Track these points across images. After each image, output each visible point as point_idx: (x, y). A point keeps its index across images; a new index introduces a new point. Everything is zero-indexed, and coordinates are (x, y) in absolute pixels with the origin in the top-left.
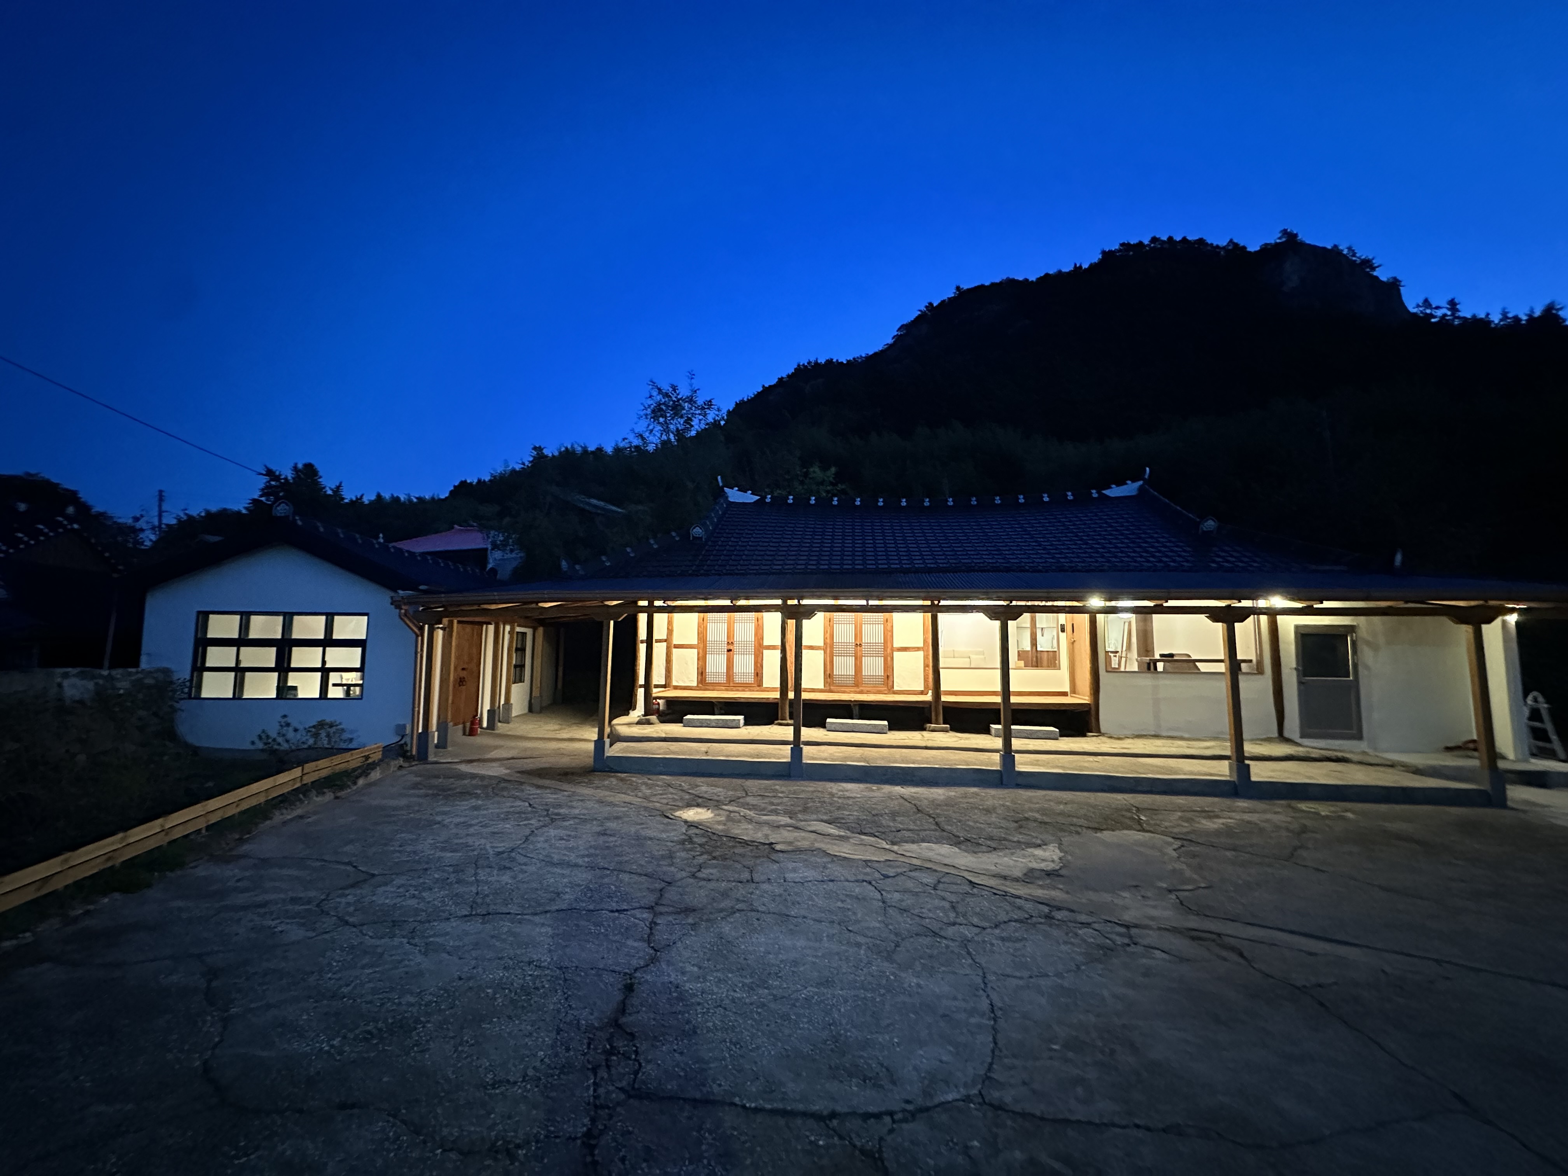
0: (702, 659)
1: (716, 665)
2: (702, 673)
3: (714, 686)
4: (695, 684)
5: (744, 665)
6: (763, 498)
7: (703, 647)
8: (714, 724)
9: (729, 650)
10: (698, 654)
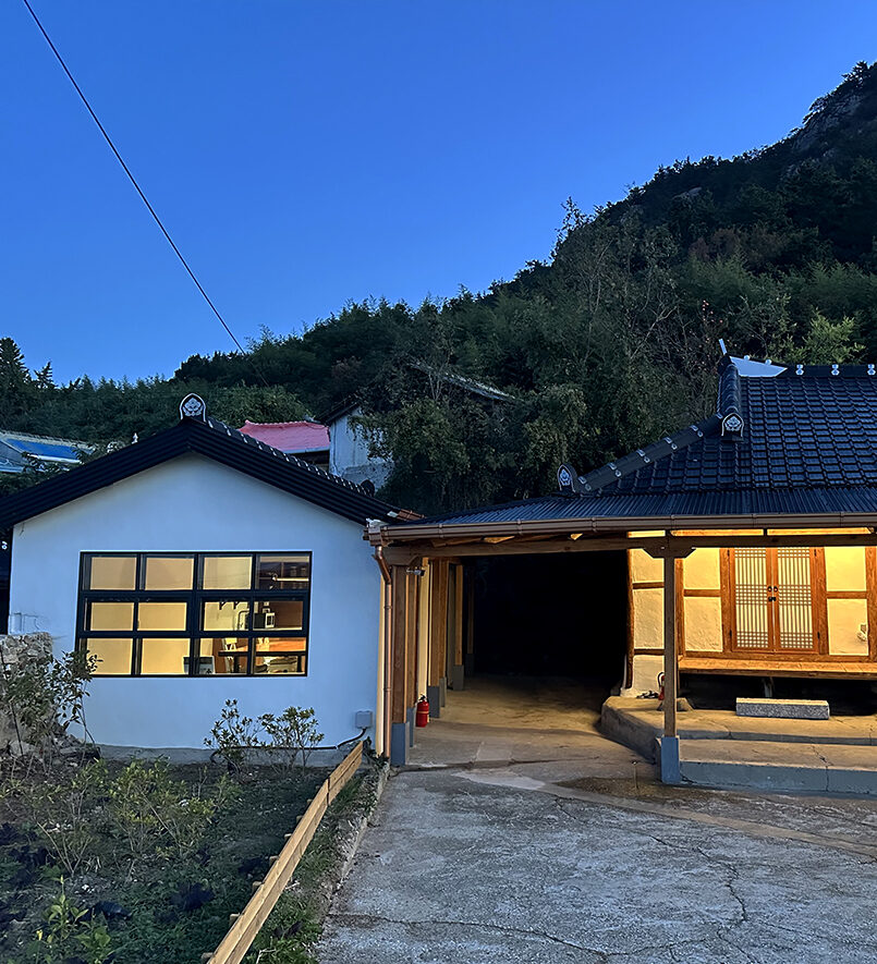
0: (729, 614)
1: (752, 619)
2: (730, 632)
3: (750, 653)
4: (720, 649)
5: (794, 620)
6: (791, 369)
7: (729, 594)
8: (786, 713)
9: (770, 600)
10: (723, 604)
